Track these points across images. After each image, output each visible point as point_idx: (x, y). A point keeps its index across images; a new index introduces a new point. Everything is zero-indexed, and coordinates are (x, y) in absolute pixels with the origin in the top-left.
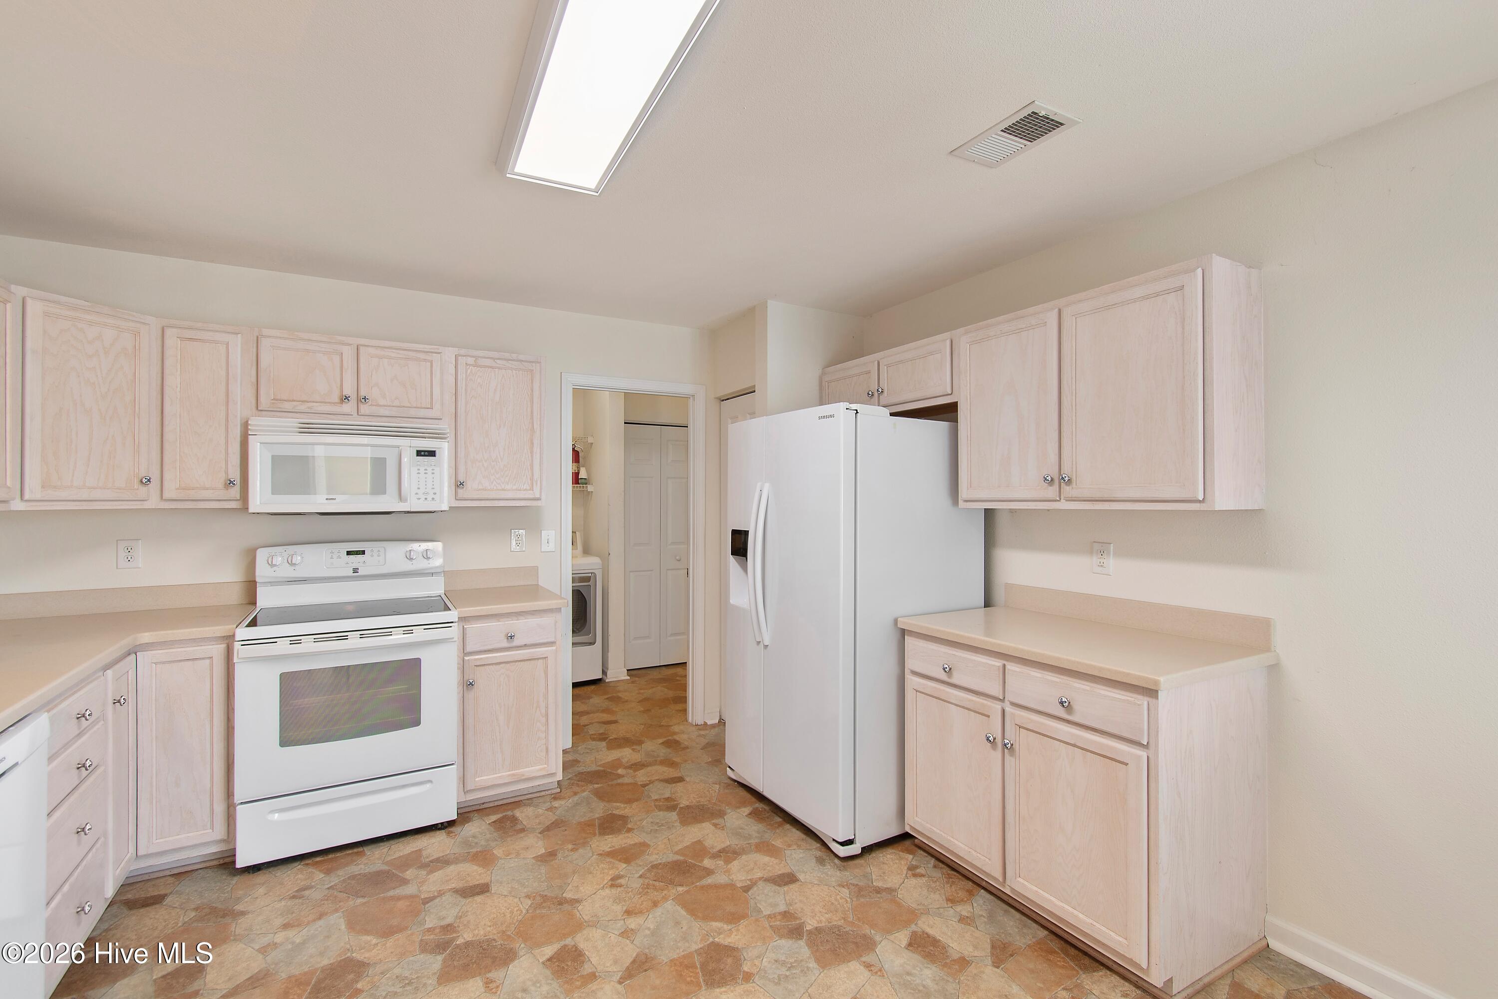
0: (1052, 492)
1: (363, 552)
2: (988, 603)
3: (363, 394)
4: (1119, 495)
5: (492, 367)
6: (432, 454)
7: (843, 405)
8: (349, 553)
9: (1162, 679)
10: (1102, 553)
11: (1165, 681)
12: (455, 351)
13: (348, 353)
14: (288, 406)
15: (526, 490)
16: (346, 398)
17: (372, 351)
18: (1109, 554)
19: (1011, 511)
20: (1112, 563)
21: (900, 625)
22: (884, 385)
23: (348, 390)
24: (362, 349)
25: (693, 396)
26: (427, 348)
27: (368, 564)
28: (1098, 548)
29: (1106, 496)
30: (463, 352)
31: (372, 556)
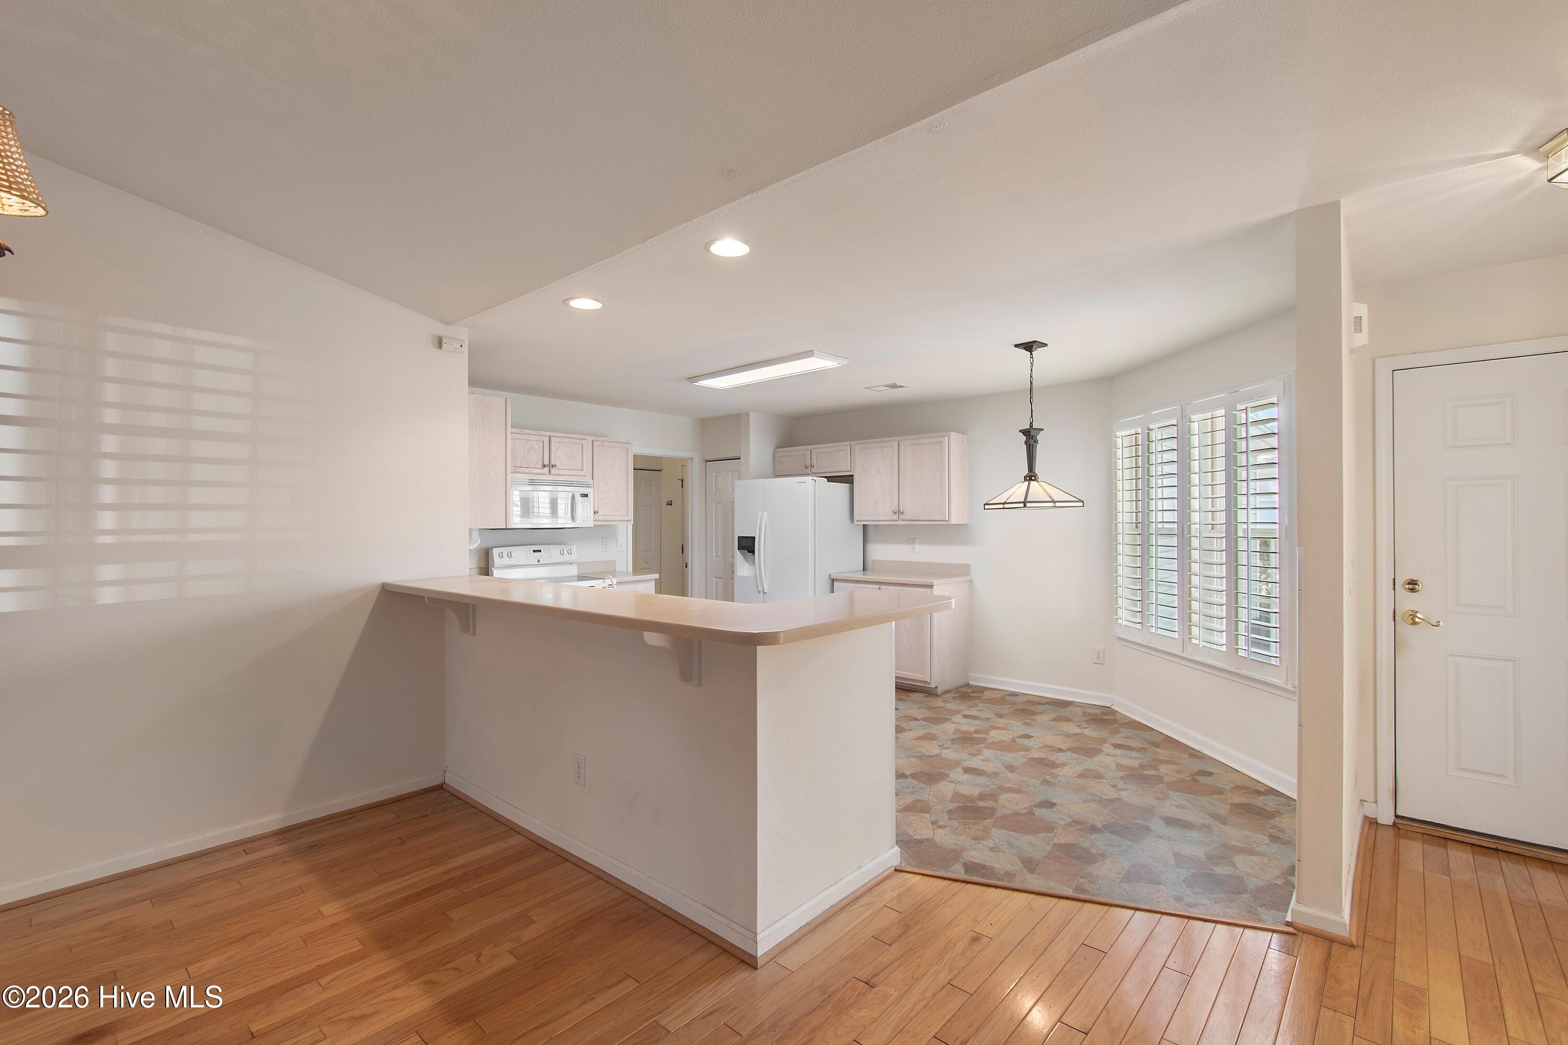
0: (896, 517)
1: (540, 551)
2: (863, 570)
3: (553, 463)
4: (921, 519)
5: (609, 447)
6: (586, 496)
7: (810, 478)
8: (534, 551)
9: (935, 581)
10: (913, 543)
11: (935, 582)
12: (592, 438)
13: (546, 440)
14: (521, 470)
15: (624, 515)
16: (544, 466)
17: (556, 439)
18: (916, 543)
19: (875, 525)
20: (917, 547)
21: (832, 578)
22: (814, 462)
23: (546, 462)
24: (552, 438)
25: (691, 459)
26: (580, 436)
27: (543, 557)
28: (911, 541)
29: (916, 518)
30: (596, 438)
31: (545, 553)
